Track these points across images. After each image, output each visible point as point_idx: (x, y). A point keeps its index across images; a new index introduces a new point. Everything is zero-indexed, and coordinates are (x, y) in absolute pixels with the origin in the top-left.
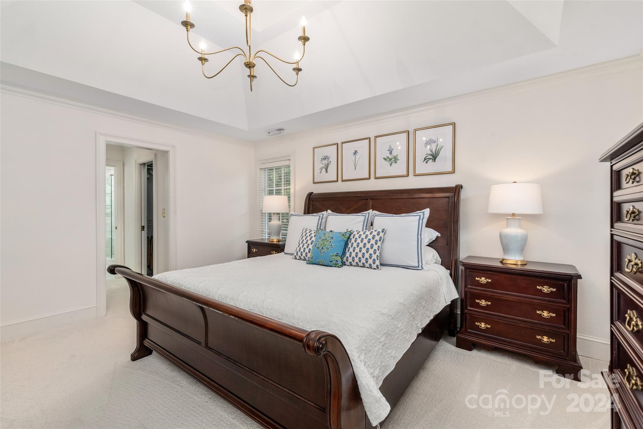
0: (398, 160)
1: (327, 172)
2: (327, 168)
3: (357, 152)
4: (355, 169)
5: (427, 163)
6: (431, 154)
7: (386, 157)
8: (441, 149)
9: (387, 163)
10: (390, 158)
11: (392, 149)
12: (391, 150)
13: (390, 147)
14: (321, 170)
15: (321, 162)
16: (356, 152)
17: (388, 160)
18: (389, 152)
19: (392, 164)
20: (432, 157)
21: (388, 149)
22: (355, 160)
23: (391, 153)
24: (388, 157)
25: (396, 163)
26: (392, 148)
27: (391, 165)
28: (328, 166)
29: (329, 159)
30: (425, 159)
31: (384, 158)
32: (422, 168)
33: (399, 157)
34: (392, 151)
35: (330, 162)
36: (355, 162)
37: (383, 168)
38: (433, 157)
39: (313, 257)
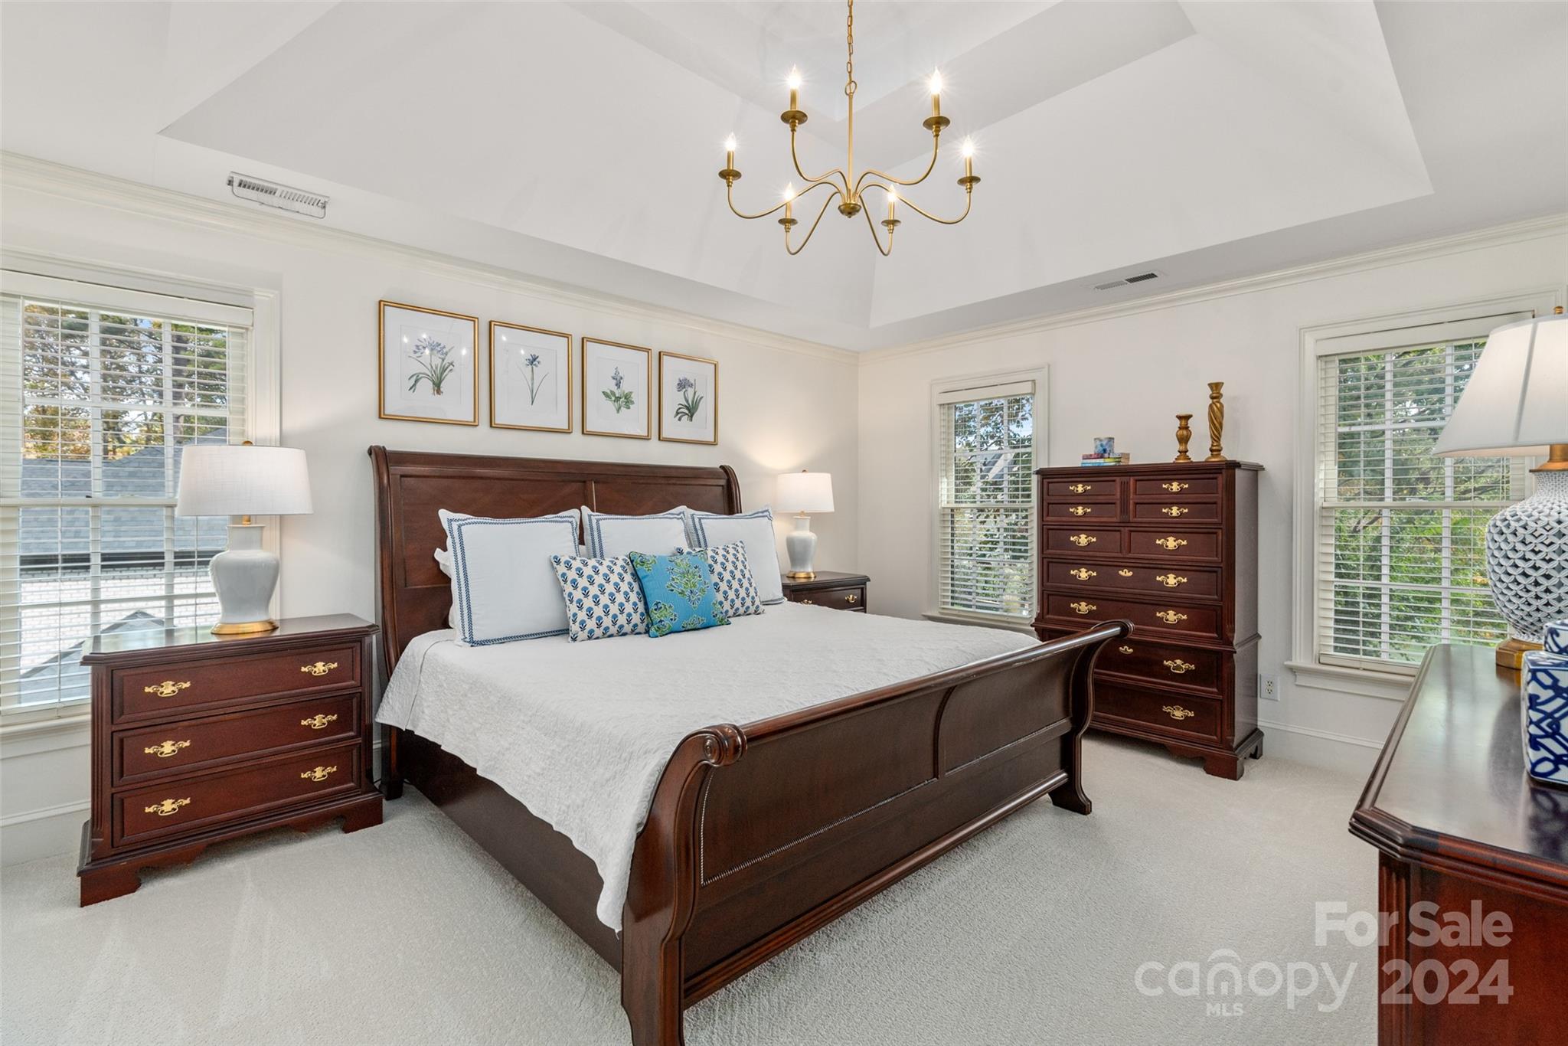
0: (633, 403)
1: (439, 392)
2: (440, 382)
3: (537, 360)
4: (533, 402)
5: (680, 420)
6: (686, 406)
7: (609, 392)
8: (700, 400)
9: (610, 406)
10: (617, 396)
11: (621, 378)
12: (618, 378)
13: (617, 373)
14: (416, 381)
15: (415, 356)
16: (535, 359)
17: (613, 398)
18: (615, 381)
19: (620, 408)
20: (687, 412)
21: (613, 375)
22: (533, 379)
23: (618, 385)
24: (613, 393)
25: (629, 408)
26: (621, 374)
27: (618, 410)
28: (442, 374)
29: (446, 354)
30: (677, 413)
31: (603, 392)
32: (672, 427)
33: (634, 397)
34: (622, 381)
35: (451, 364)
36: (532, 384)
37: (602, 414)
38: (690, 412)
39: (675, 616)
